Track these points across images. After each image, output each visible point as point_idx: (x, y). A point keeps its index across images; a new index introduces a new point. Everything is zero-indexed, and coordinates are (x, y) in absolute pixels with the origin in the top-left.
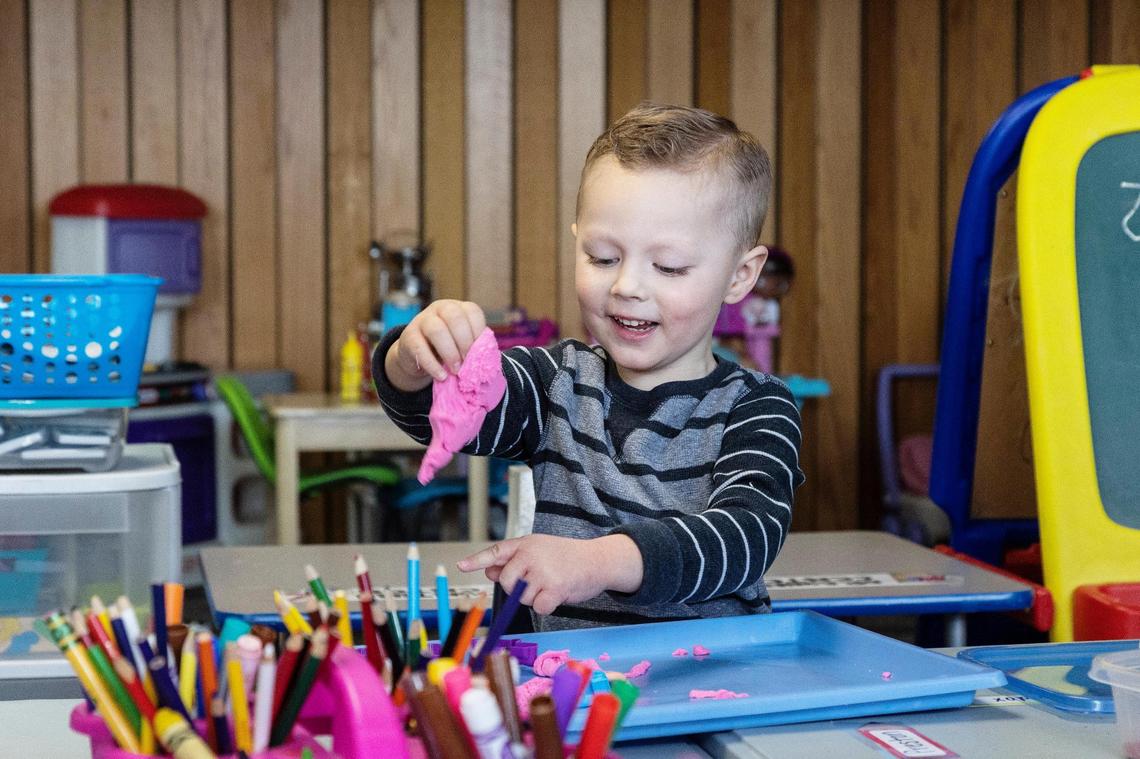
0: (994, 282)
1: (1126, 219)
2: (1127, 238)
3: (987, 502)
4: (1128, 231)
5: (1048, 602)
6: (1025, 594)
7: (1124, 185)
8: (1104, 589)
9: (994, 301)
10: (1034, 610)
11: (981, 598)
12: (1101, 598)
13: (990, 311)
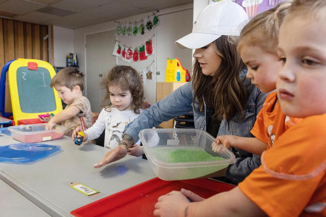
0: (6, 84)
1: (23, 77)
2: (23, 79)
3: (6, 110)
4: (24, 78)
5: (14, 122)
6: (11, 121)
7: (23, 73)
8: (22, 120)
9: (6, 86)
10: (12, 123)
11: (4, 122)
12: (21, 121)
13: (6, 88)
